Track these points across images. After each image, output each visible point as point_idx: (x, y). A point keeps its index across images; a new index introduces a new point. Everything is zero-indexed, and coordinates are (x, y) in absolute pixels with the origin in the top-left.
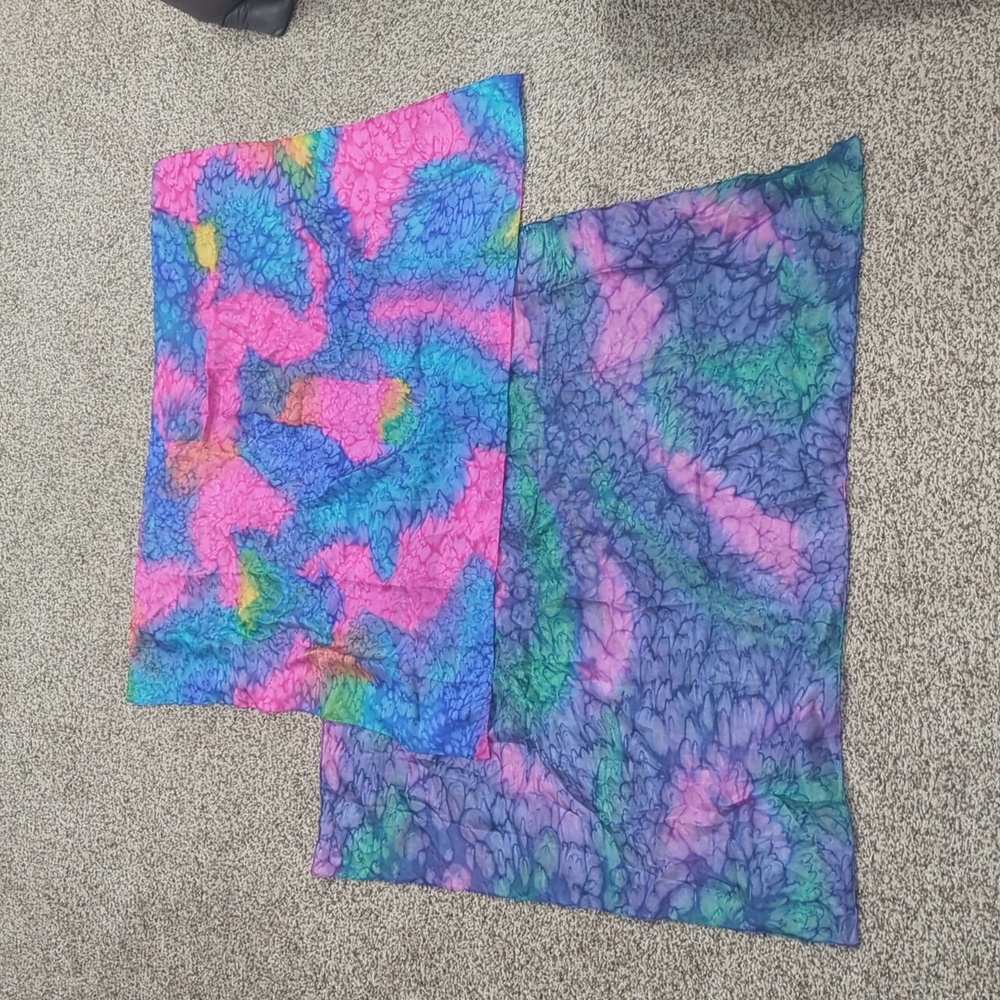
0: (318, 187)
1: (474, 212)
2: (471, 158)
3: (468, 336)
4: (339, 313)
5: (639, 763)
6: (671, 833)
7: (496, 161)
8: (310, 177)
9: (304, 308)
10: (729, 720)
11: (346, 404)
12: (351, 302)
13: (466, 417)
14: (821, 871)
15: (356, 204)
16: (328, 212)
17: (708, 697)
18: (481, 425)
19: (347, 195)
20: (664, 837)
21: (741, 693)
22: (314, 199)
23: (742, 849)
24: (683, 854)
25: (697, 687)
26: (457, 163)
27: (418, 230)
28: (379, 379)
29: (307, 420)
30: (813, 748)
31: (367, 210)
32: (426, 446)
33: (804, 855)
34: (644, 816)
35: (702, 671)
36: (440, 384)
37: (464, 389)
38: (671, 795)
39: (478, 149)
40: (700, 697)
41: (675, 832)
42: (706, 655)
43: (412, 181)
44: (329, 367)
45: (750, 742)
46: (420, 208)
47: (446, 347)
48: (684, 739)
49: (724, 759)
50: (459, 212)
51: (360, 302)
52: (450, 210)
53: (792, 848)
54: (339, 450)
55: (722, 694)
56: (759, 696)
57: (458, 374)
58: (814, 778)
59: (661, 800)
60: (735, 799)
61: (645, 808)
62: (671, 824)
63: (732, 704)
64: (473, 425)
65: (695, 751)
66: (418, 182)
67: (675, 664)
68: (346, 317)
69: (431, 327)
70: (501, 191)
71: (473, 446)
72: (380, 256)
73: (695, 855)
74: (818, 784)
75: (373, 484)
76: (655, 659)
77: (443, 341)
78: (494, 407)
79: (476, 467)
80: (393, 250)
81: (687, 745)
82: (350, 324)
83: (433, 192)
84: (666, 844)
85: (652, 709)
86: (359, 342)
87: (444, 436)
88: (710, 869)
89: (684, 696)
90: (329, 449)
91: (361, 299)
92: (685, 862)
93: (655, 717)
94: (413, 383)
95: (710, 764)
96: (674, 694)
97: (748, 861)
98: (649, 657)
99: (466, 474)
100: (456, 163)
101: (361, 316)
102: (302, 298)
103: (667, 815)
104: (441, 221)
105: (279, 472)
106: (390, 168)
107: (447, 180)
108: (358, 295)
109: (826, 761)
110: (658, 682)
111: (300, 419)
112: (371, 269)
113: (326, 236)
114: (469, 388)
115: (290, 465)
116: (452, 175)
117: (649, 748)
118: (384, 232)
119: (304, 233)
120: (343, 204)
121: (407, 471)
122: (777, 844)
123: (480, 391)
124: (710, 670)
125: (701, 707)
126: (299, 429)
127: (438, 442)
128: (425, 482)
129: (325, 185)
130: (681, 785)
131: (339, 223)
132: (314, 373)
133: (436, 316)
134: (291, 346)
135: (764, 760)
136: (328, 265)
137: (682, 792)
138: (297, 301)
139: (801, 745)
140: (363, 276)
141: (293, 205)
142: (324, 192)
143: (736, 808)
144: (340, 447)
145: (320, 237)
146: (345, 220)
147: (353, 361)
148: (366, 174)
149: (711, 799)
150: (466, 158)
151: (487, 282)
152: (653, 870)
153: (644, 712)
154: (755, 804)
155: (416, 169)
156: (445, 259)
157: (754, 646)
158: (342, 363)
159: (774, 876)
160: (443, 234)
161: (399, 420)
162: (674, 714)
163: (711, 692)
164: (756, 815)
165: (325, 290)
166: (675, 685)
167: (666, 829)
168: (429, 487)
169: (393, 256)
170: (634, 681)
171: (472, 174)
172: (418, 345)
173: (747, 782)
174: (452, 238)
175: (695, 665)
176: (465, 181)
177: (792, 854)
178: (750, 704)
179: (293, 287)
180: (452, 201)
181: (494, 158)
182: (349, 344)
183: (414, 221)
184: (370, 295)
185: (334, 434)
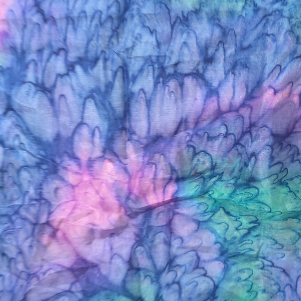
5: (12, 149)
6: (53, 235)
10: (149, 103)
14: (264, 291)
17: (119, 74)
20: (45, 239)
21: (170, 71)
23: (151, 257)
24: (67, 261)
25: (106, 60)
30: (285, 144)
33: (242, 271)
34: (17, 213)
35: (114, 40)
38: (57, 189)
40: (110, 73)
41: (59, 234)
42: (122, 19)
45: (176, 132)
48: (81, 124)
49: (136, 151)
53: (225, 262)
55: (141, 70)
56: (197, 75)
58: (281, 183)
59: (40, 194)
60: (152, 200)
61: (18, 203)
62: (55, 224)
63: (156, 84)
65: (97, 140)
67: (75, 29)
73: (84, 261)
74: (285, 190)
76: (45, 20)
81: (85, 131)
84: (45, 247)
85: (36, 85)
88: (105, 278)
89: (85, 70)
92: (71, 270)
93: (40, 94)
95: (116, 155)
96: (71, 67)
97: (159, 273)
98: (36, 18)
103: (50, 213)
109: (293, 161)
110: (46, 53)
117: (27, 132)
122: (205, 256)
124: (126, 40)
125: (110, 86)
130: (71, 178)
135: (195, 154)
137: (73, 187)
139: (269, 140)
143: (149, 210)
149: (118, 197)
152: (24, 275)
153: (24, 89)
154: (176, 206)
157: (197, 12)
159: (199, 295)
162: (67, 91)
163: (124, 68)
164: (177, 221)
166: (73, 56)
167: (48, 230)
170: (13, 49)
173: (170, 179)
175: (106, 32)
177: (226, 269)
178: (182, 85)
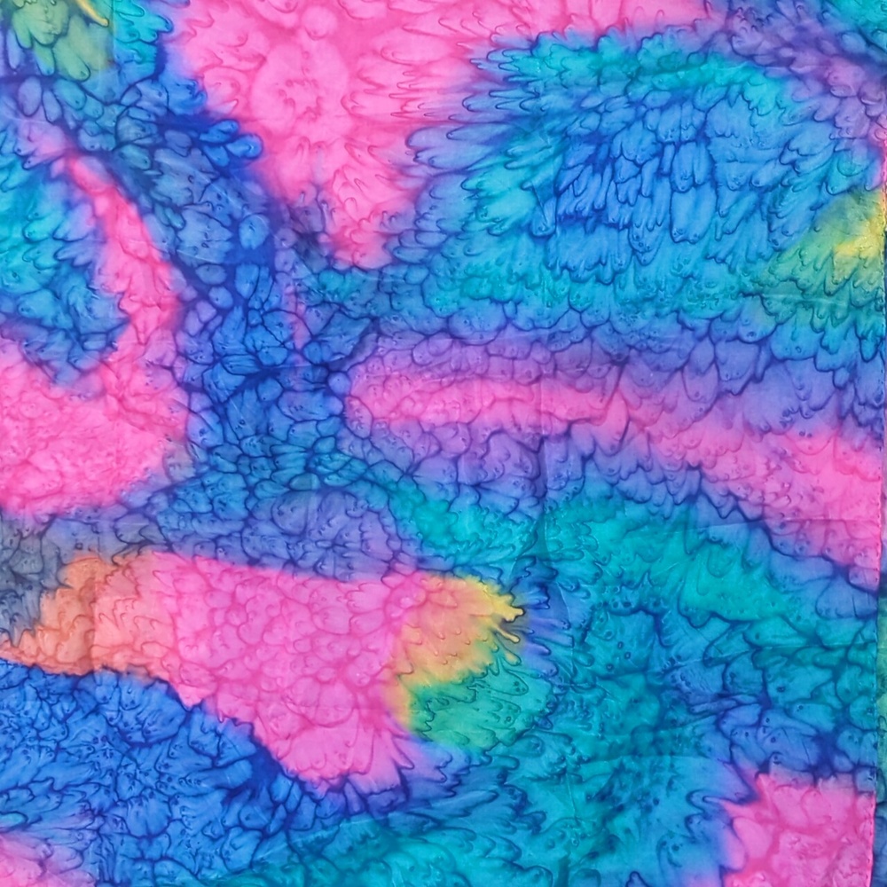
0: (121, 51)
1: (714, 181)
2: (708, 44)
3: (715, 492)
4: (250, 396)
7: (790, 62)
8: (88, 20)
9: (84, 364)
11: (268, 628)
12: (294, 368)
13: (724, 694)
15: (270, 113)
16: (166, 121)
18: (775, 719)
19: (236, 86)
22: (102, 81)
26: (659, 52)
27: (512, 205)
28: (390, 570)
29: (119, 661)
31: (317, 132)
32: (603, 766)
36: (641, 608)
37: (717, 627)
39: (737, 24)
43: (483, 76)
44: (207, 530)
46: (517, 148)
47: (634, 512)
50: (659, 174)
51: (320, 372)
52: (625, 168)
54: (250, 749)
57: (697, 586)
64: (748, 714)
66: (507, 82)
68: (266, 407)
69: (586, 459)
70: (814, 139)
71: (748, 767)
72: (397, 262)
75: (395, 848)
77: (627, 497)
78: (821, 676)
79: (762, 821)
80: (437, 249)
82: (279, 424)
83: (562, 114)
86: (308, 470)
87: (655, 742)
90: (209, 743)
91: (325, 365)
94: (532, 596)
99: (726, 835)
100: (654, 51)
101: (316, 406)
102: (78, 337)
104: (593, 191)
105: (24, 795)
106: (397, 36)
107: (612, 89)
108: (316, 353)
111: (87, 657)
112: (367, 293)
113: (172, 187)
114: (734, 624)
115: (61, 776)
116: (633, 79)
118: (384, 195)
119: (87, 170)
120: (226, 109)
121: (536, 827)
123: (773, 632)
126: (86, 684)
127: (635, 753)
128: (593, 855)
129: (151, 51)
131: (219, 156)
132: (146, 542)
133: (607, 431)
134: (40, 459)
136: (174, 259)
138: (59, 345)
140: (341, 308)
141: (31, 90)
142: (149, 68)
144: (252, 738)
145: (148, 185)
146: (237, 149)
147: (292, 520)
148: (303, 38)
150: (692, 43)
151: (774, 361)
155: (498, 47)
156: (631, 291)
158: (249, 519)
160: (615, 226)
161: (474, 682)
165: (178, 326)
168: (606, 865)
169: (440, 264)
171: (703, 85)
172: (540, 497)
174: (649, 239)
176: (680, 97)
179: (41, 305)
180: (634, 143)
181: (787, 53)
182: (284, 476)
183: (498, 181)
184: (351, 356)
185: (226, 703)
